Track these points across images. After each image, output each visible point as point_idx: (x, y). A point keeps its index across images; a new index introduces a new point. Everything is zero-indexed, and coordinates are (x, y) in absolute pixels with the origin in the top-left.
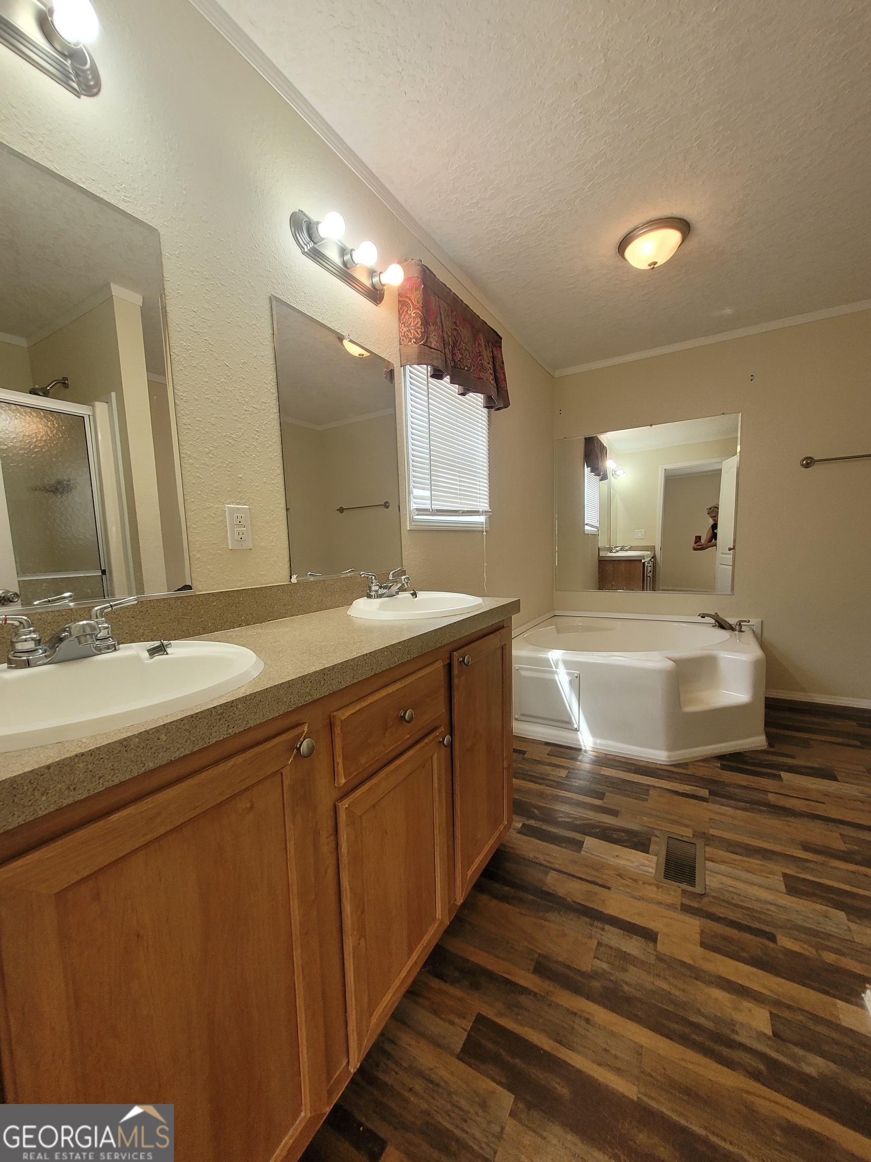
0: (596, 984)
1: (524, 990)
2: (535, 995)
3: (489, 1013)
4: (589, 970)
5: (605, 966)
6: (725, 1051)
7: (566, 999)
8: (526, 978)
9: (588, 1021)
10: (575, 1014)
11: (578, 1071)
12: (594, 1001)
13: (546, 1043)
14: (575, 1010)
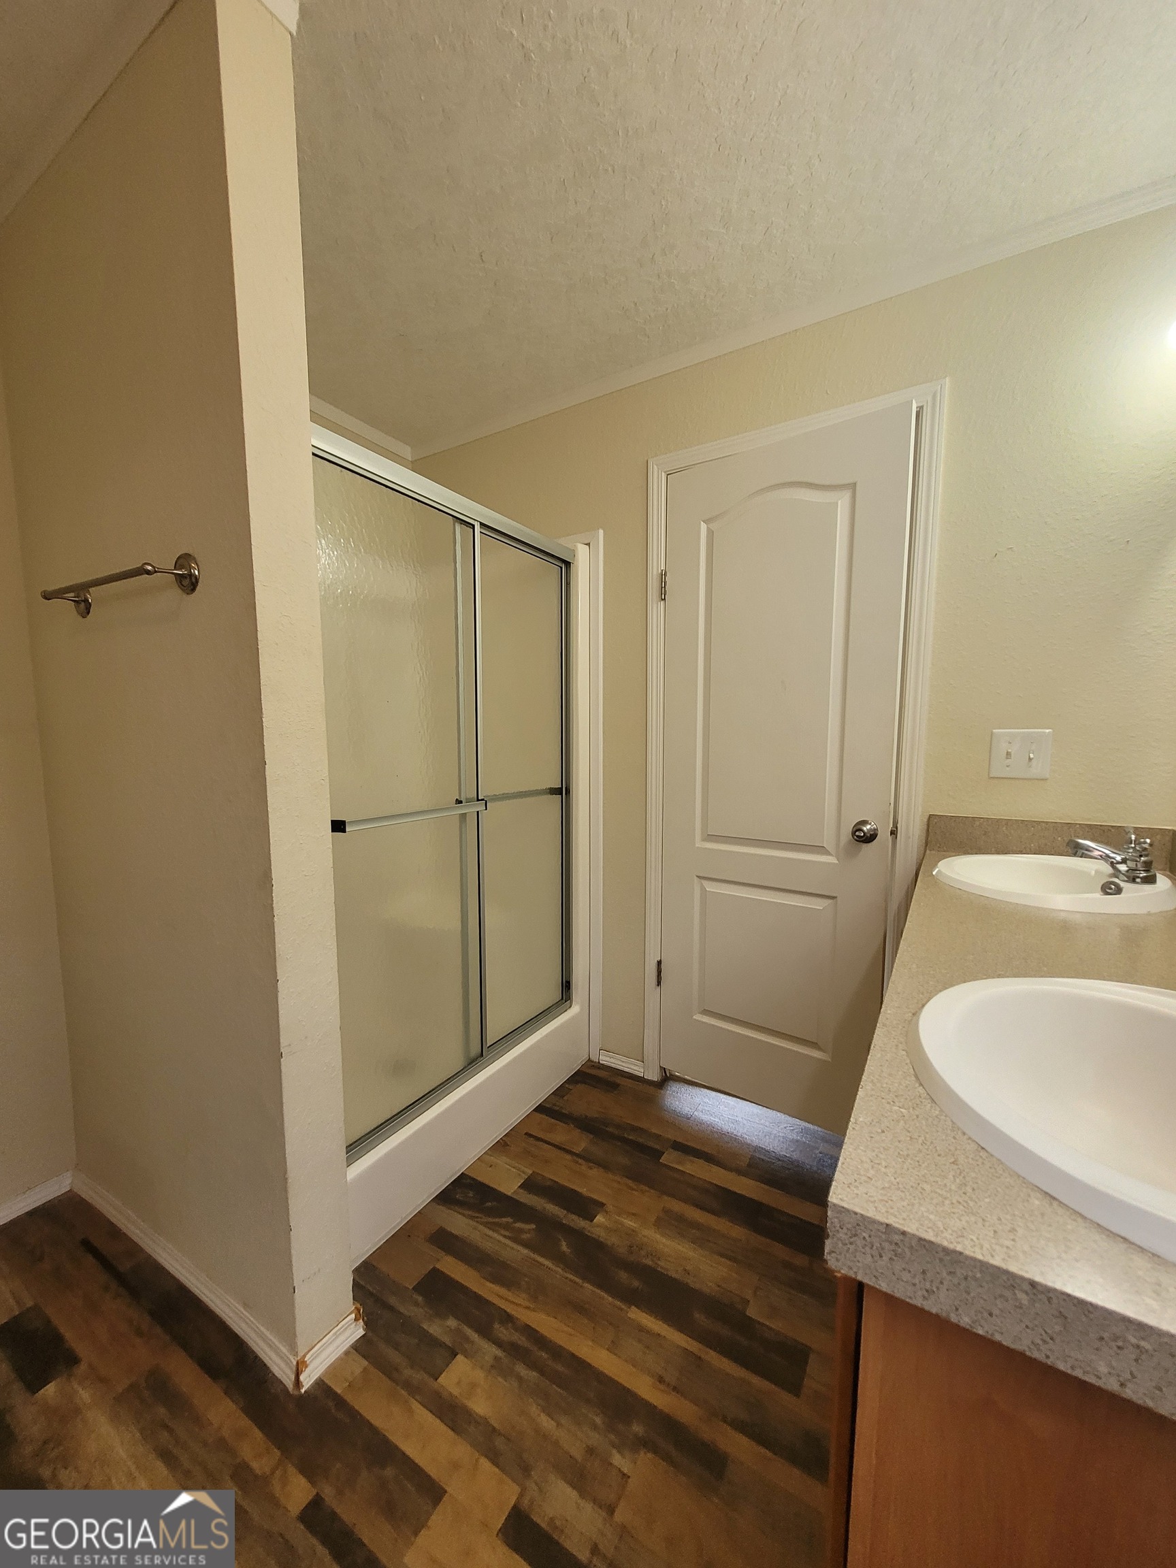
0: (637, 1428)
1: (741, 1427)
2: (725, 1420)
3: (785, 1397)
4: (642, 1454)
5: (617, 1459)
6: (522, 1341)
7: (683, 1410)
8: (738, 1446)
9: (661, 1380)
10: (675, 1389)
11: (682, 1331)
12: (647, 1404)
13: (714, 1358)
14: (674, 1393)
